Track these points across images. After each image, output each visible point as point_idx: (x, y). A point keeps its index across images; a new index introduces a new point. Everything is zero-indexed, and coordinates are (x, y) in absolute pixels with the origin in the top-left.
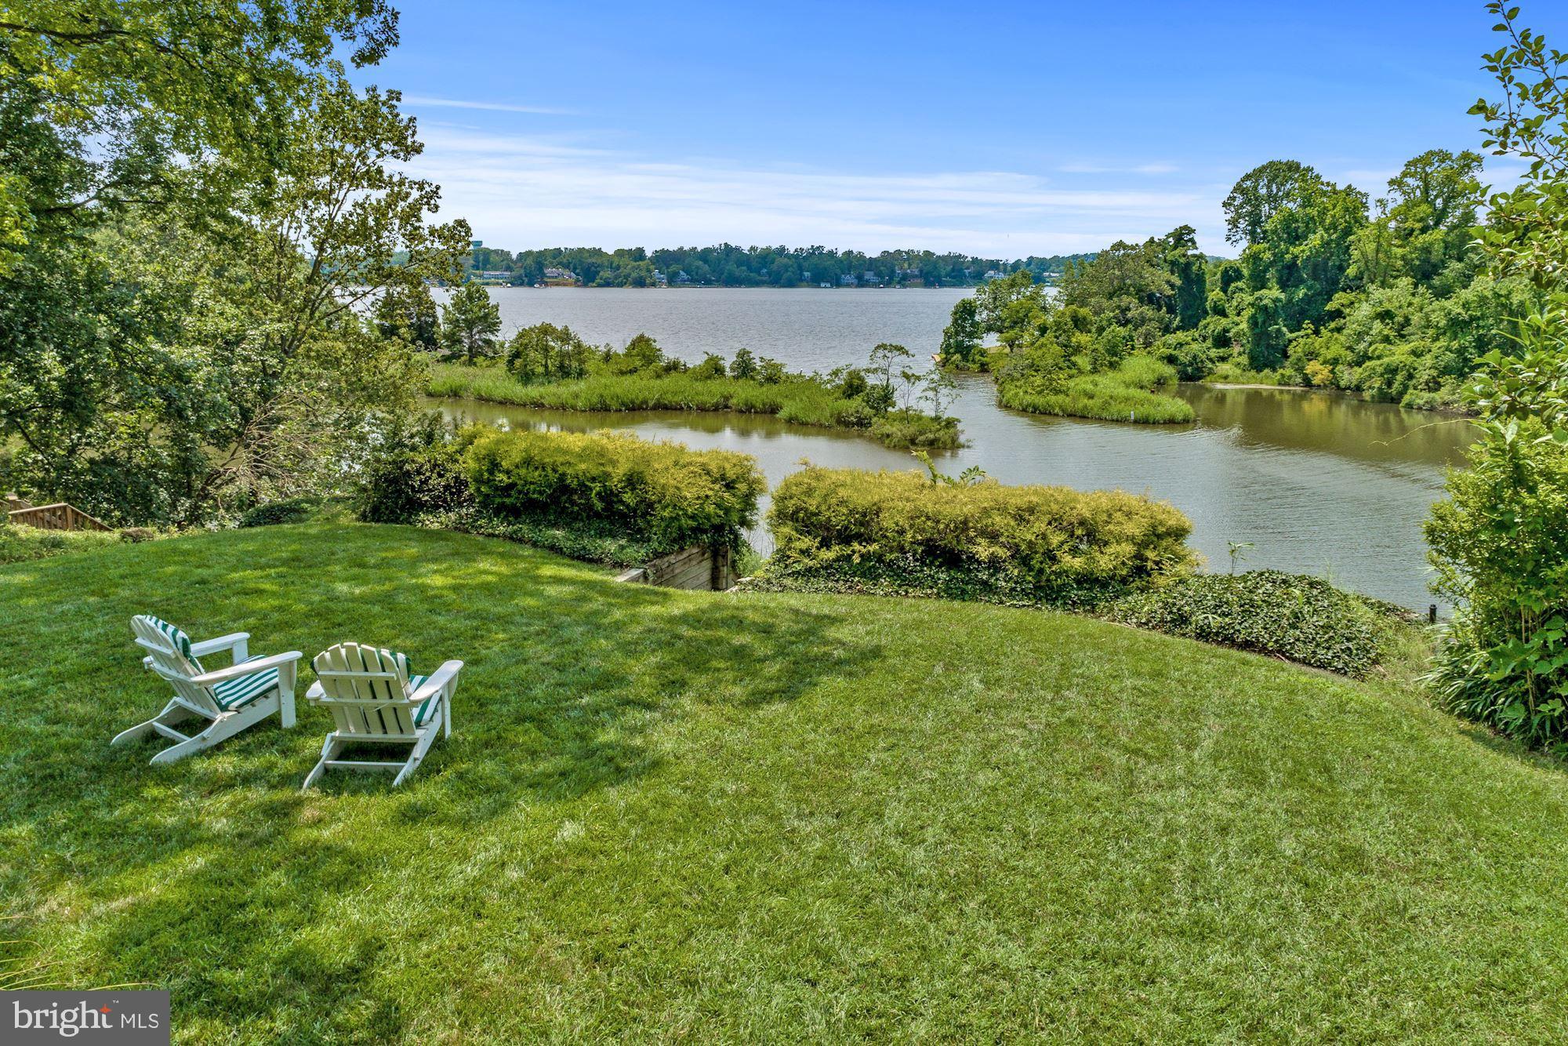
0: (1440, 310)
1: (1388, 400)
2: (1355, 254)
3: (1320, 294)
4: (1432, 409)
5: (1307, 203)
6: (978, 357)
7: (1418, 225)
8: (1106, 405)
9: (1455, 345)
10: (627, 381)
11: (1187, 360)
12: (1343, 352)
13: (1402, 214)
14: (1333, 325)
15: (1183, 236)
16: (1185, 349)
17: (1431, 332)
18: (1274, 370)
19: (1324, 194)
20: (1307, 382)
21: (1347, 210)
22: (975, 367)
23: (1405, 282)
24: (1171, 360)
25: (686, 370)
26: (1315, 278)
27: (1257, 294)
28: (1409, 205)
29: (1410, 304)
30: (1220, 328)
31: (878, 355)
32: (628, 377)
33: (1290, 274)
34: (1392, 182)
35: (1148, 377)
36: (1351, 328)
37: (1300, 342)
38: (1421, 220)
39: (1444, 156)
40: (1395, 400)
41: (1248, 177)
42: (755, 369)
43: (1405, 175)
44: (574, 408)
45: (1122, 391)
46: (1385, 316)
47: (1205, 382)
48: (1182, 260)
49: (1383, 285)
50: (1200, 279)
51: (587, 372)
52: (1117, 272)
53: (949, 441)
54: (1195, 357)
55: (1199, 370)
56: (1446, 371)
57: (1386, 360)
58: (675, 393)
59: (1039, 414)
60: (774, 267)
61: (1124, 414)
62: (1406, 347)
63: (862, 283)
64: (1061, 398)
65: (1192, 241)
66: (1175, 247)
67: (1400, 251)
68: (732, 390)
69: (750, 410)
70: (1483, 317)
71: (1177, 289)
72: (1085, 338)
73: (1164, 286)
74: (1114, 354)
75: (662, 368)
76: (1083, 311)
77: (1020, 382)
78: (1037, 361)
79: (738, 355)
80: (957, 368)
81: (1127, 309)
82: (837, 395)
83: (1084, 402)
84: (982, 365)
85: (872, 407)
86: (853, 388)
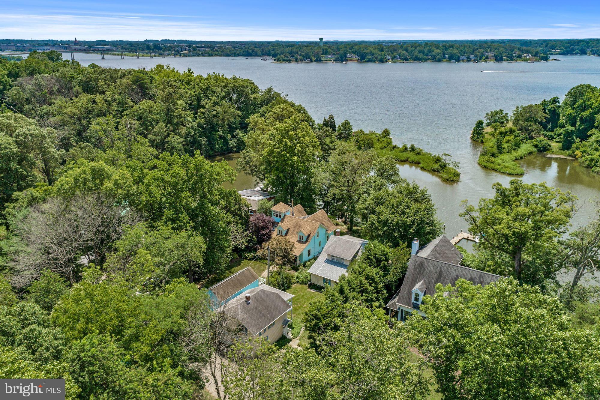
3: (587, 128)
6: (481, 138)
8: (502, 168)
11: (541, 146)
16: (542, 142)
18: (567, 151)
20: (575, 156)
22: (480, 141)
24: (536, 146)
25: (398, 148)
26: (586, 124)
27: (567, 128)
37: (576, 143)
40: (591, 168)
42: (415, 150)
45: (507, 164)
47: (546, 153)
52: (528, 115)
54: (544, 145)
55: (544, 149)
57: (592, 156)
59: (485, 168)
60: (434, 53)
61: (505, 171)
64: (492, 164)
66: (552, 104)
68: (409, 155)
69: (413, 163)
71: (549, 119)
72: (512, 137)
73: (543, 119)
74: (516, 146)
75: (393, 146)
76: (514, 128)
77: (483, 157)
78: (489, 151)
79: (412, 145)
80: (475, 140)
81: (529, 126)
82: (434, 162)
83: (497, 167)
84: (482, 141)
85: (441, 167)
86: (438, 160)
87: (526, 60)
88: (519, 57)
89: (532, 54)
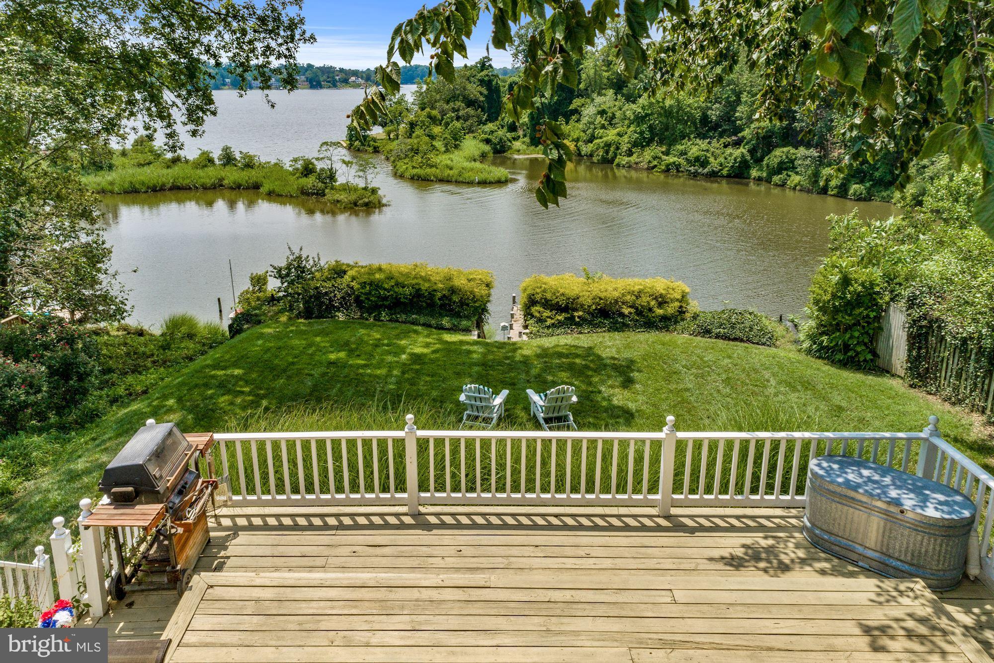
0: (631, 109)
1: (607, 161)
2: (584, 76)
3: (565, 99)
4: (630, 167)
6: (371, 143)
8: (460, 174)
9: (639, 130)
10: (147, 170)
11: (496, 141)
12: (582, 134)
13: (607, 52)
14: (574, 118)
15: (485, 63)
16: (495, 134)
17: (627, 122)
22: (370, 149)
23: (611, 92)
24: (488, 141)
25: (187, 161)
28: (611, 46)
29: (614, 106)
30: (511, 120)
31: (323, 149)
32: (145, 168)
35: (477, 153)
36: (585, 120)
40: (611, 161)
42: (235, 159)
44: (112, 192)
45: (467, 164)
46: (602, 113)
47: (508, 154)
48: (486, 79)
49: (600, 94)
50: (497, 90)
51: (114, 165)
53: (377, 203)
54: (501, 139)
55: (503, 146)
56: (635, 144)
57: (605, 139)
58: (184, 179)
59: (421, 181)
61: (472, 178)
62: (615, 131)
64: (434, 169)
65: (490, 65)
66: (482, 70)
67: (606, 74)
68: (223, 174)
69: (239, 188)
70: (652, 114)
71: (486, 96)
72: (437, 130)
73: (478, 95)
74: (456, 140)
75: (169, 160)
76: (435, 113)
77: (406, 161)
78: (415, 147)
79: (223, 150)
80: (359, 150)
81: (458, 110)
82: (297, 175)
83: (448, 172)
84: (375, 148)
85: (323, 182)
86: (308, 170)
87: (356, 86)
88: (345, 81)
89: (362, 78)
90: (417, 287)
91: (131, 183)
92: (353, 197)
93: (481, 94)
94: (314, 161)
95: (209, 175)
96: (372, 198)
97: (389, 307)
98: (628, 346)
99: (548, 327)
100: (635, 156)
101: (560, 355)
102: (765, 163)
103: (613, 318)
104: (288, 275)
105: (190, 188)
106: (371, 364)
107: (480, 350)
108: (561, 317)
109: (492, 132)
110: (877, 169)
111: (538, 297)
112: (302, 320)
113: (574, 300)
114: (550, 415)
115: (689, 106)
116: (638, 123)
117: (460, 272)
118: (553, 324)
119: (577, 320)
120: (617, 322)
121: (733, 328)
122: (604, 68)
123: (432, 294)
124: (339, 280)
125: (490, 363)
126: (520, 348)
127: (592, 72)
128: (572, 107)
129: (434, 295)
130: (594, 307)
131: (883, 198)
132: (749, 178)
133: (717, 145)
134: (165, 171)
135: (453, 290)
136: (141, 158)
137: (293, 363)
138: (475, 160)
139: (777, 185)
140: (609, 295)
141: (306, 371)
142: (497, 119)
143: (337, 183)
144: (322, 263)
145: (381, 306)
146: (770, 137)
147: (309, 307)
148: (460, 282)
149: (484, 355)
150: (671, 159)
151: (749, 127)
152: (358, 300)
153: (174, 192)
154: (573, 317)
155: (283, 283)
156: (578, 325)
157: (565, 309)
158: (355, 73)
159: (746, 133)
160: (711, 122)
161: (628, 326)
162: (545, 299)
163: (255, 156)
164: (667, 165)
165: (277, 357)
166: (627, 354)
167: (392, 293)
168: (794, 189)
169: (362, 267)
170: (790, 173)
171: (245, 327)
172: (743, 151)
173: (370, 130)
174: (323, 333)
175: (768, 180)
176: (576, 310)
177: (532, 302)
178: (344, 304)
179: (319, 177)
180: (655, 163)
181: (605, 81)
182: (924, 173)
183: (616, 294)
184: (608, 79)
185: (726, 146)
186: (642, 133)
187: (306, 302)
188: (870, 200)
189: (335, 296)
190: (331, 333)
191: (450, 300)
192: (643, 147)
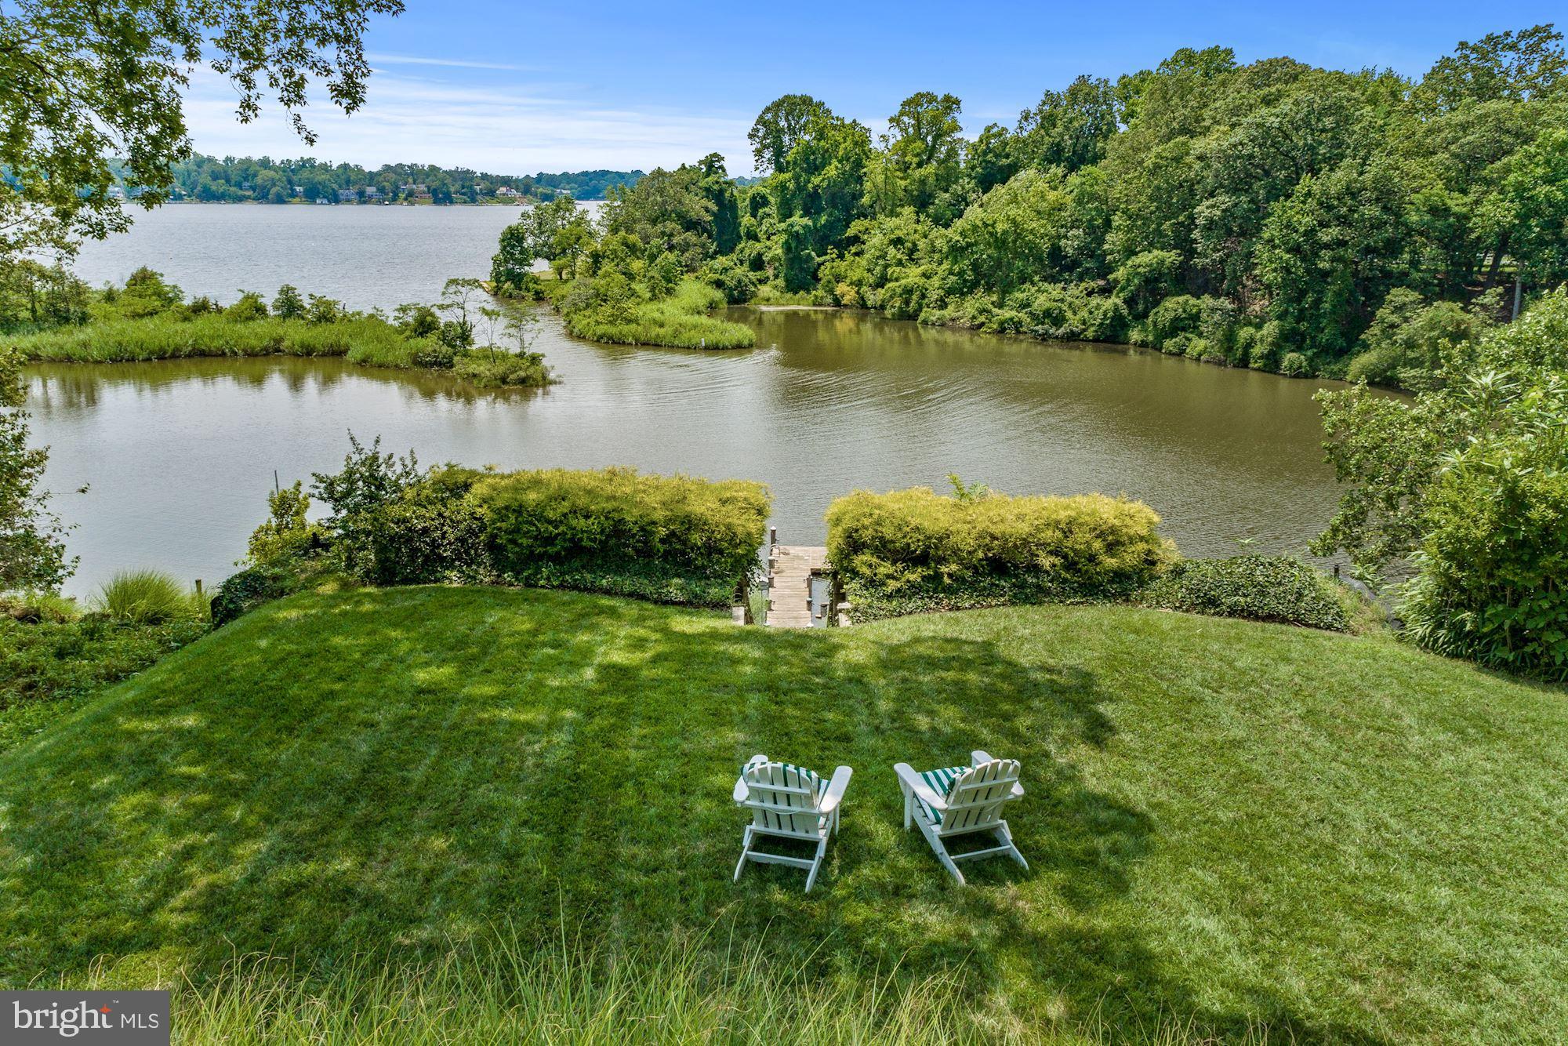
0: (942, 237)
1: (908, 317)
2: (868, 186)
3: (839, 221)
4: (943, 325)
5: (821, 136)
6: (531, 285)
7: (916, 160)
8: (676, 334)
9: (956, 268)
10: (149, 324)
11: (732, 284)
12: (865, 274)
13: (902, 149)
14: (853, 249)
15: (713, 164)
16: (730, 273)
17: (936, 256)
18: (808, 292)
19: (834, 128)
20: (837, 302)
21: (856, 143)
22: (530, 295)
23: (908, 211)
24: (719, 284)
25: (219, 310)
26: (835, 206)
27: (789, 221)
28: (908, 141)
29: (916, 231)
30: (755, 253)
32: (146, 320)
33: (813, 202)
34: (891, 120)
35: (702, 303)
36: (870, 253)
37: (829, 265)
38: (918, 155)
39: (931, 98)
40: (913, 317)
41: (768, 110)
42: (302, 307)
43: (902, 114)
44: (85, 360)
45: (687, 319)
46: (897, 242)
47: (750, 305)
48: (715, 188)
49: (892, 214)
50: (732, 206)
51: (91, 316)
52: (659, 199)
53: (540, 378)
54: (739, 281)
55: (743, 293)
56: (950, 292)
57: (903, 282)
58: (212, 338)
59: (613, 344)
60: (259, 180)
61: (695, 341)
62: (919, 270)
63: (363, 199)
64: (633, 326)
65: (722, 167)
66: (708, 175)
67: (903, 183)
68: (281, 331)
69: (309, 354)
70: (976, 243)
71: (713, 214)
72: (637, 265)
73: (703, 213)
74: (669, 281)
75: (188, 308)
76: (633, 238)
77: (588, 312)
78: (602, 290)
79: (281, 292)
80: (510, 296)
81: (671, 235)
82: (408, 333)
83: (657, 330)
84: (537, 293)
85: (449, 345)
86: (425, 325)
87: (507, 201)
88: (491, 194)
89: (517, 190)
90: (616, 516)
91: (120, 344)
92: (500, 369)
93: (707, 210)
94: (434, 310)
95: (257, 333)
96: (531, 371)
97: (556, 559)
98: (1067, 638)
99: (890, 597)
100: (951, 308)
101: (931, 664)
102: (1150, 319)
103: (1016, 576)
104: (348, 494)
105: (224, 354)
106: (515, 694)
107: (757, 654)
108: (915, 576)
109: (726, 270)
110: (1322, 331)
111: (867, 535)
112: (370, 589)
113: (940, 539)
114: (958, 830)
115: (1032, 231)
116: (955, 258)
117: (703, 486)
118: (899, 591)
119: (947, 580)
120: (1023, 586)
121: (1263, 593)
122: (898, 173)
123: (647, 528)
124: (453, 504)
125: (784, 685)
126: (843, 647)
127: (880, 179)
128: (850, 232)
129: (652, 533)
130: (981, 555)
131: (1332, 373)
132: (1127, 343)
133: (1077, 292)
134: (180, 326)
135: (690, 523)
136: (139, 305)
137: (332, 695)
138: (699, 313)
139: (1170, 354)
140: (1009, 530)
141: (361, 715)
142: (732, 250)
143: (474, 347)
144: (421, 470)
145: (541, 557)
146: (1157, 280)
147: (387, 559)
148: (700, 507)
149: (769, 665)
150: (1007, 314)
151: (1124, 264)
152: (492, 546)
153: (197, 359)
154: (938, 576)
155: (337, 511)
156: (949, 591)
157: (922, 560)
158: (507, 181)
159: (1120, 273)
160: (1066, 257)
161: (1047, 592)
162: (882, 538)
163: (335, 303)
164: (1002, 323)
165: (297, 677)
166: (1072, 659)
167: (562, 528)
168: (1198, 359)
169: (503, 477)
170: (1190, 336)
171: (246, 605)
172: (1118, 301)
173: (530, 265)
174: (410, 619)
175: (1157, 347)
176: (942, 560)
177: (853, 544)
178: (465, 554)
179: (444, 338)
180: (982, 319)
181: (901, 194)
182: (1394, 334)
183: (1024, 528)
184: (905, 190)
185: (1089, 294)
186: (961, 273)
187: (381, 550)
188: (1315, 377)
189: (443, 536)
190: (429, 616)
191: (684, 543)
192: (963, 294)
